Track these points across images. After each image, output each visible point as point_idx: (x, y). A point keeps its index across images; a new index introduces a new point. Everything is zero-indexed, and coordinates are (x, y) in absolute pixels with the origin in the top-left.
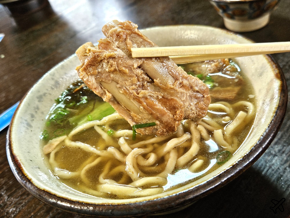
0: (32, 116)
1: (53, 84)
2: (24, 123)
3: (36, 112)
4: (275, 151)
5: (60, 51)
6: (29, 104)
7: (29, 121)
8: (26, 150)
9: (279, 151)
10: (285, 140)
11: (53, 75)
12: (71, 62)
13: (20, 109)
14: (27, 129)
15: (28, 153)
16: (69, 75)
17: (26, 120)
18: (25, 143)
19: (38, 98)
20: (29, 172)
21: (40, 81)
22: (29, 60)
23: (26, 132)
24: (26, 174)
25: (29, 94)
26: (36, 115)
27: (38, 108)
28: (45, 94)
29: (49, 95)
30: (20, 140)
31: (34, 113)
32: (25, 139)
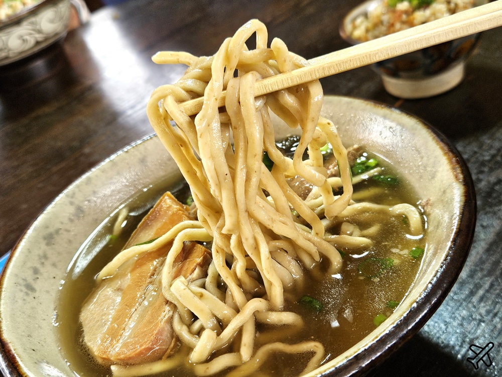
0: (36, 271)
1: (72, 212)
2: (20, 285)
3: (43, 263)
4: (480, 315)
5: (87, 150)
6: (29, 251)
7: (30, 280)
8: (24, 331)
9: (488, 312)
10: (498, 291)
11: (73, 195)
12: (103, 171)
13: (14, 259)
14: (27, 294)
15: (28, 338)
16: (101, 195)
17: (25, 280)
18: (22, 320)
19: (45, 238)
20: (29, 370)
21: (50, 209)
22: (30, 170)
23: (24, 300)
24: (25, 373)
25: (30, 232)
26: (42, 270)
27: (45, 257)
28: (57, 231)
29: (65, 233)
30: (14, 315)
31: (38, 266)
32: (24, 313)
